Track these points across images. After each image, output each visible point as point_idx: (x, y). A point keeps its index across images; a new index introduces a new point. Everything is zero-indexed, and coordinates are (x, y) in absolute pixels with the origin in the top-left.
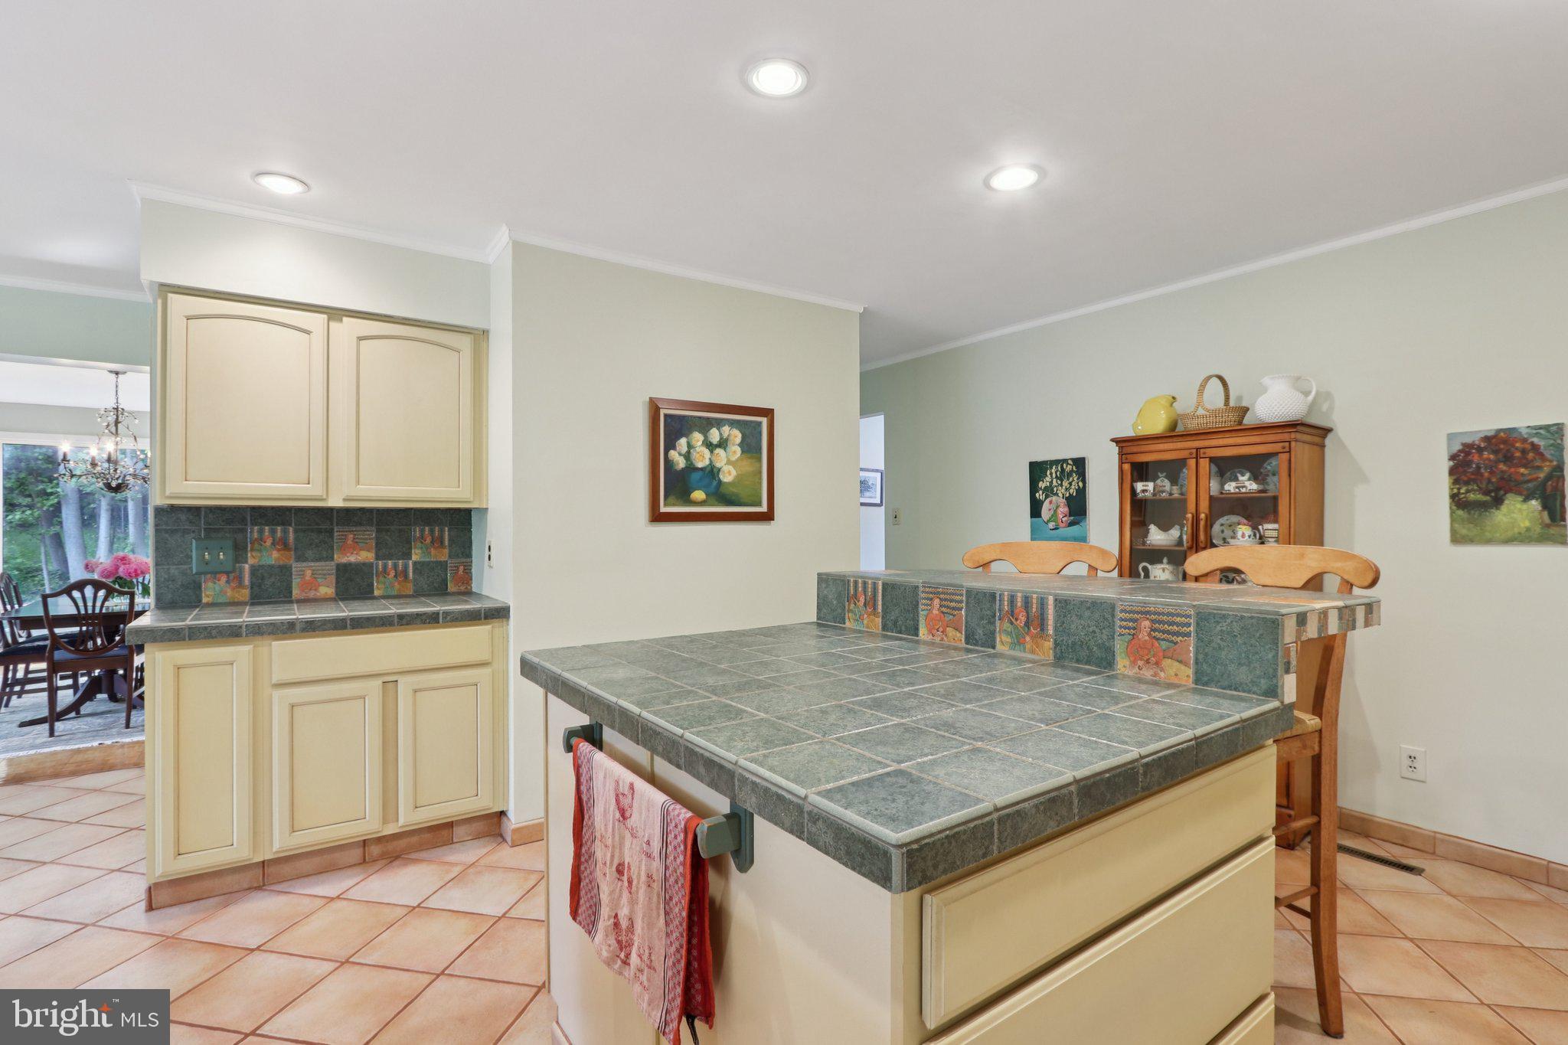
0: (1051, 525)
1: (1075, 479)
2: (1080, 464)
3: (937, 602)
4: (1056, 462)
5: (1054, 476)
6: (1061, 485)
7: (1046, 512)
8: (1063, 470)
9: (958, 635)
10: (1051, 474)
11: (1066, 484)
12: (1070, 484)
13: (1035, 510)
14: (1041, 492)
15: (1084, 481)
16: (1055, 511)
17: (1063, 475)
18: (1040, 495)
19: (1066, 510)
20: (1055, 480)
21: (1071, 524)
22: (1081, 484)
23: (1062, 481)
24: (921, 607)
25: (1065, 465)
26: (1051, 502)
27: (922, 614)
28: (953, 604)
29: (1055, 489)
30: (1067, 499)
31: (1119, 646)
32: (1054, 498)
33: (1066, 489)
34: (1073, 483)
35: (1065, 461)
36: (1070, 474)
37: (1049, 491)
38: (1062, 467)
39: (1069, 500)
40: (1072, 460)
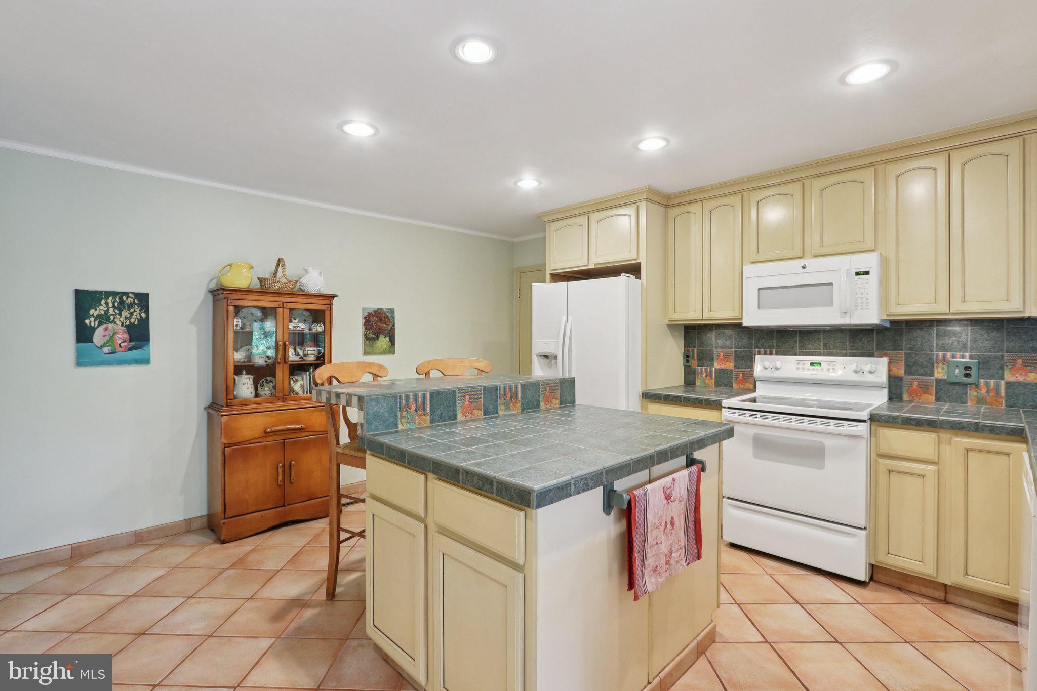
0: (106, 350)
1: (137, 310)
2: (143, 299)
3: (467, 397)
4: (114, 294)
5: (111, 305)
6: (120, 315)
7: (99, 336)
8: (122, 302)
9: (480, 412)
10: (107, 304)
11: (125, 313)
12: (132, 314)
13: (84, 334)
14: (92, 319)
15: (147, 312)
16: (112, 337)
17: (121, 306)
18: (90, 322)
19: (126, 336)
20: (111, 311)
21: (131, 349)
22: (144, 315)
23: (121, 311)
24: (458, 402)
25: (124, 298)
26: (106, 329)
27: (459, 406)
28: (477, 396)
29: (112, 318)
30: (126, 326)
32: (110, 326)
33: (126, 318)
34: (135, 314)
35: (126, 294)
36: (130, 306)
37: (104, 319)
38: (121, 298)
39: (130, 328)
40: (133, 293)
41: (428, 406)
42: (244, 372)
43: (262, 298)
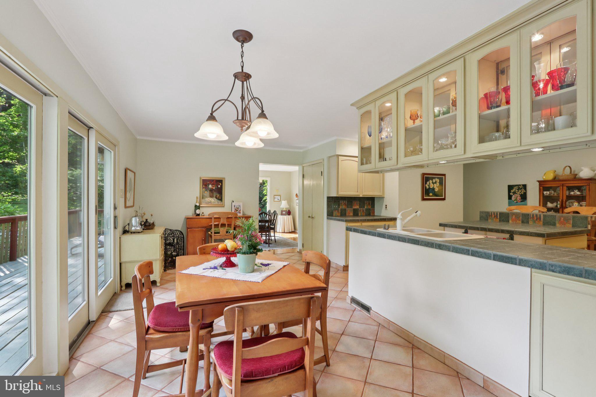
0: (515, 202)
1: (523, 190)
2: (525, 186)
3: (514, 216)
4: (517, 185)
5: (516, 189)
6: (518, 191)
7: (513, 198)
8: (519, 187)
9: (520, 222)
10: (515, 188)
11: (520, 191)
12: (521, 191)
13: (510, 197)
14: (512, 193)
15: (526, 190)
16: (516, 198)
17: (519, 189)
18: (511, 194)
19: (520, 198)
20: (516, 190)
21: (522, 201)
22: (525, 191)
23: (519, 190)
25: (520, 186)
26: (515, 196)
27: (510, 218)
28: (518, 216)
29: (516, 192)
30: (520, 195)
31: (557, 222)
32: (516, 195)
33: (520, 192)
34: (522, 191)
35: (520, 185)
36: (521, 189)
37: (514, 193)
38: (519, 186)
39: (521, 195)
40: (522, 185)
41: (498, 216)
42: (552, 211)
43: (552, 183)
